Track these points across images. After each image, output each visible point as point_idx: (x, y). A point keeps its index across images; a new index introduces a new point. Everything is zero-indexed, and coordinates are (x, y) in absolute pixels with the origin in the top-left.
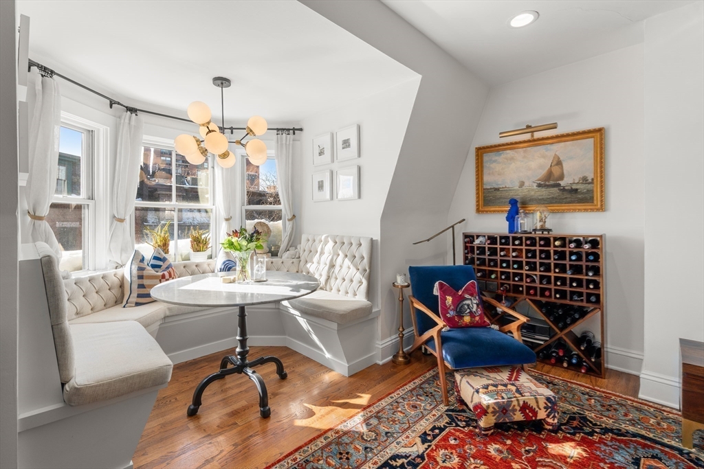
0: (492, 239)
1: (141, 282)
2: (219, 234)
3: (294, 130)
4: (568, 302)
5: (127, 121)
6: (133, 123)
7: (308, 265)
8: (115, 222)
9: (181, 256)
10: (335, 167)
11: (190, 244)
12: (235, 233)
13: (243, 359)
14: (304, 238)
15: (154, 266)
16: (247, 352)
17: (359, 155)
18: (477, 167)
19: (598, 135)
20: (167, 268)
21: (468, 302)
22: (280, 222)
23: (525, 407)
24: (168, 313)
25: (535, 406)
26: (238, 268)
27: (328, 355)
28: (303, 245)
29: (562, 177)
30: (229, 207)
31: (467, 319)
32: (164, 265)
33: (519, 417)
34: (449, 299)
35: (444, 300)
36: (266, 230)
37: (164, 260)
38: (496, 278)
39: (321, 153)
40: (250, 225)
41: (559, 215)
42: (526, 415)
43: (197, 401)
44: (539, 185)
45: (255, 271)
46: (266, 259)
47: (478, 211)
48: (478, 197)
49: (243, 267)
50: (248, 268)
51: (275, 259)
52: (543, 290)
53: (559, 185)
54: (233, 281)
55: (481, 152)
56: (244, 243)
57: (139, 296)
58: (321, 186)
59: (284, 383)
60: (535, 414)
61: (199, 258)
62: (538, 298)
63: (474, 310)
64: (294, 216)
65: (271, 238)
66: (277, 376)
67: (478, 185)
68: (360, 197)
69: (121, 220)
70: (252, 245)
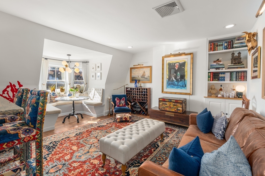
0: (131, 89)
1: (50, 98)
2: (68, 88)
3: (87, 62)
4: (143, 101)
5: (45, 62)
6: (47, 62)
7: (89, 95)
8: (43, 85)
9: (57, 93)
10: (96, 72)
11: (60, 90)
12: (72, 88)
13: (74, 113)
14: (89, 88)
15: (53, 95)
16: (75, 112)
17: (101, 70)
18: (130, 72)
19: (151, 67)
20: (56, 95)
21: (122, 102)
22: (83, 84)
23: (125, 118)
24: (57, 105)
25: (127, 118)
26: (73, 95)
27: (92, 114)
28: (89, 90)
29: (145, 75)
30: (70, 81)
31: (121, 105)
32: (55, 95)
33: (124, 120)
34: (118, 101)
35: (117, 101)
36: (79, 86)
37: (55, 94)
38: (132, 97)
39: (93, 69)
40: (75, 85)
41: (144, 84)
42: (125, 119)
43: (64, 120)
44: (141, 77)
45: (76, 96)
46: (79, 94)
47: (130, 82)
48: (130, 79)
49: (74, 95)
50: (75, 95)
51: (81, 94)
52: (139, 99)
53: (144, 77)
54: (72, 97)
55: (131, 69)
56: (74, 90)
57: (50, 101)
58: (93, 76)
59: (83, 119)
60: (127, 119)
61: (63, 93)
62: (139, 101)
63: (123, 103)
64: (87, 83)
65: (81, 89)
66: (81, 118)
67: (130, 76)
68: (101, 79)
69: (44, 85)
70: (76, 90)
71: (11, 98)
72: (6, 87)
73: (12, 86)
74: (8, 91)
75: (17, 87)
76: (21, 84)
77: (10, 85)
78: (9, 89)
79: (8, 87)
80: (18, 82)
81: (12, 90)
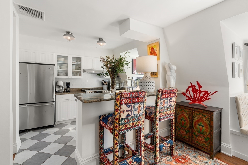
71: (192, 99)
72: (188, 87)
73: (192, 86)
74: (190, 91)
75: (197, 88)
76: (200, 84)
77: (190, 85)
78: (190, 89)
79: (189, 87)
80: (197, 82)
81: (193, 91)
